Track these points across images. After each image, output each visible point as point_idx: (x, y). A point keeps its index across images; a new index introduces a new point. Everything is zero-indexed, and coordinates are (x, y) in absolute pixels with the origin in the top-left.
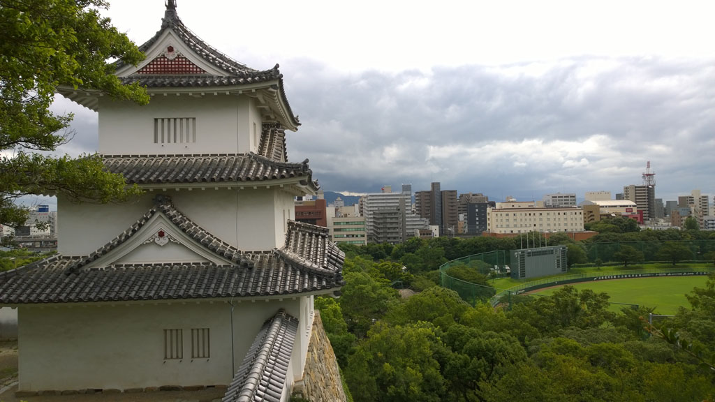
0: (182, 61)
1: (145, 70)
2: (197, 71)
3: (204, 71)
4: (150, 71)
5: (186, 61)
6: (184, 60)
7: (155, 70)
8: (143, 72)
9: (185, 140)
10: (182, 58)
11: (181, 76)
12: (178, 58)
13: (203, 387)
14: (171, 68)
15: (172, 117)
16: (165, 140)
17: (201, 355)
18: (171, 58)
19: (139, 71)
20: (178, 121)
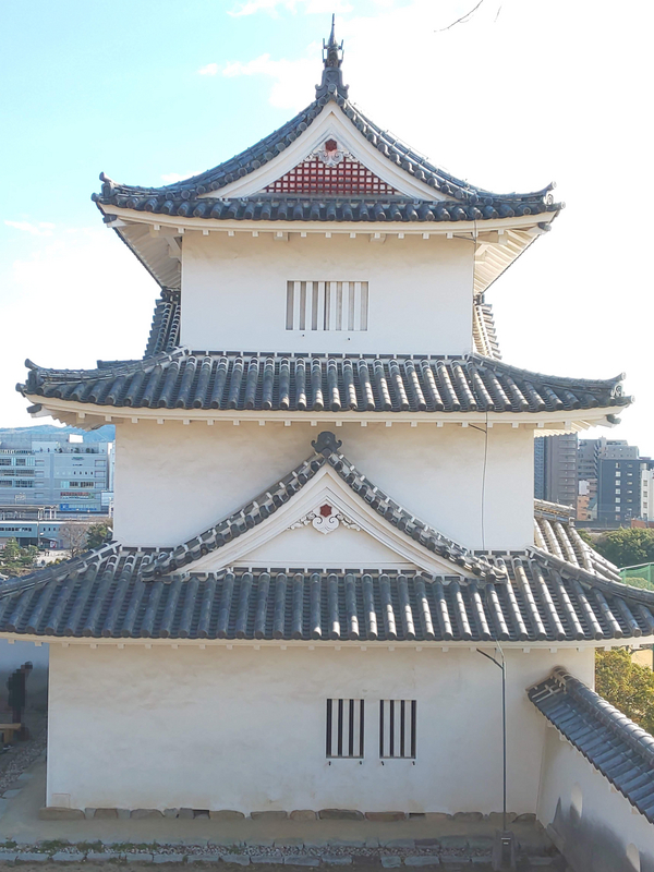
0: (352, 170)
1: (279, 185)
2: (379, 190)
3: (394, 190)
4: (289, 188)
5: (358, 170)
6: (355, 167)
7: (299, 185)
8: (275, 188)
9: (345, 326)
10: (352, 164)
11: (349, 197)
12: (345, 163)
13: (402, 814)
14: (330, 182)
15: (321, 277)
16: (308, 325)
17: (397, 751)
18: (330, 162)
19: (267, 188)
20: (333, 287)
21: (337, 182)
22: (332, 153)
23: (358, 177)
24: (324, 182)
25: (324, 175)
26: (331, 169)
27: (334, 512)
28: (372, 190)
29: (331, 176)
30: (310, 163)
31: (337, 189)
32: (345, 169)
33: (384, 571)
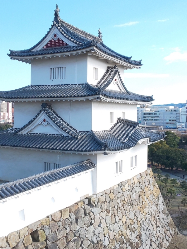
0: (60, 41)
4: (48, 47)
7: (50, 46)
8: (45, 47)
9: (62, 78)
10: (60, 39)
12: (58, 39)
14: (56, 44)
15: (57, 67)
16: (54, 78)
18: (55, 39)
19: (44, 47)
20: (59, 69)
21: (57, 44)
25: (54, 43)
26: (56, 41)
27: (46, 121)
28: (64, 45)
29: (56, 43)
30: (52, 40)
31: (57, 46)
32: (58, 41)
33: (56, 135)
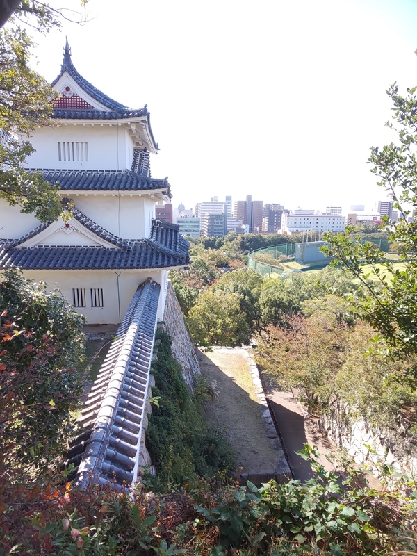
0: (76, 99)
2: (87, 107)
3: (92, 107)
4: (54, 106)
5: (79, 99)
6: (78, 97)
7: (57, 105)
9: (80, 159)
10: (76, 96)
11: (76, 110)
12: (74, 96)
13: (99, 325)
14: (69, 104)
15: (71, 141)
16: (67, 159)
17: (97, 305)
18: (68, 96)
20: (75, 144)
21: (71, 104)
22: (69, 92)
23: (79, 101)
24: (66, 104)
25: (66, 101)
26: (69, 98)
27: (71, 226)
28: (85, 107)
29: (69, 101)
31: (72, 106)
32: (74, 99)
33: (90, 246)
